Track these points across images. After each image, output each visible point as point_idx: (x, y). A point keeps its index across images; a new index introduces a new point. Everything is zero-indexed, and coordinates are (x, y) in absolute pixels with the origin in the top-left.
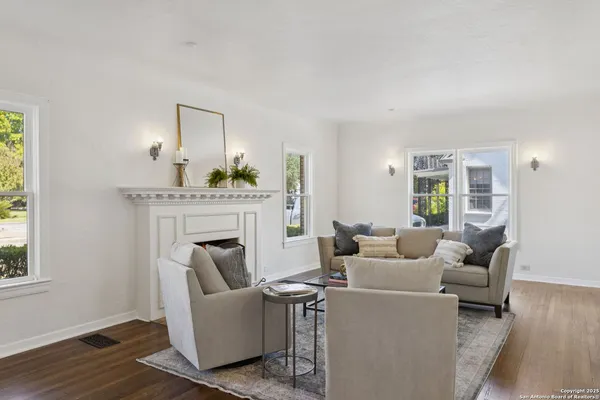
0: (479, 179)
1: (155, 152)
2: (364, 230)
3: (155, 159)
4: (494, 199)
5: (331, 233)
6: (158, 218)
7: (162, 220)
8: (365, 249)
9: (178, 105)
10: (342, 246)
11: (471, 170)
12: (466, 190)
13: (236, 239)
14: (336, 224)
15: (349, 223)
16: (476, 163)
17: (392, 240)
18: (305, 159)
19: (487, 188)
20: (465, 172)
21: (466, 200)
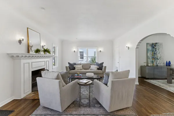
0: (81, 54)
1: (20, 42)
2: (75, 64)
3: (20, 44)
4: (84, 57)
5: (68, 65)
6: (24, 63)
7: (25, 64)
8: (77, 68)
9: (28, 28)
10: (72, 68)
11: (80, 52)
12: (79, 55)
13: (44, 68)
14: (69, 63)
15: (72, 62)
16: (81, 51)
17: (81, 66)
18: (56, 48)
19: (83, 55)
20: (79, 52)
21: (79, 57)
